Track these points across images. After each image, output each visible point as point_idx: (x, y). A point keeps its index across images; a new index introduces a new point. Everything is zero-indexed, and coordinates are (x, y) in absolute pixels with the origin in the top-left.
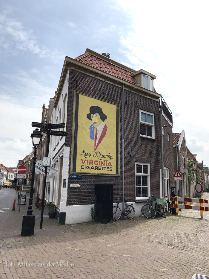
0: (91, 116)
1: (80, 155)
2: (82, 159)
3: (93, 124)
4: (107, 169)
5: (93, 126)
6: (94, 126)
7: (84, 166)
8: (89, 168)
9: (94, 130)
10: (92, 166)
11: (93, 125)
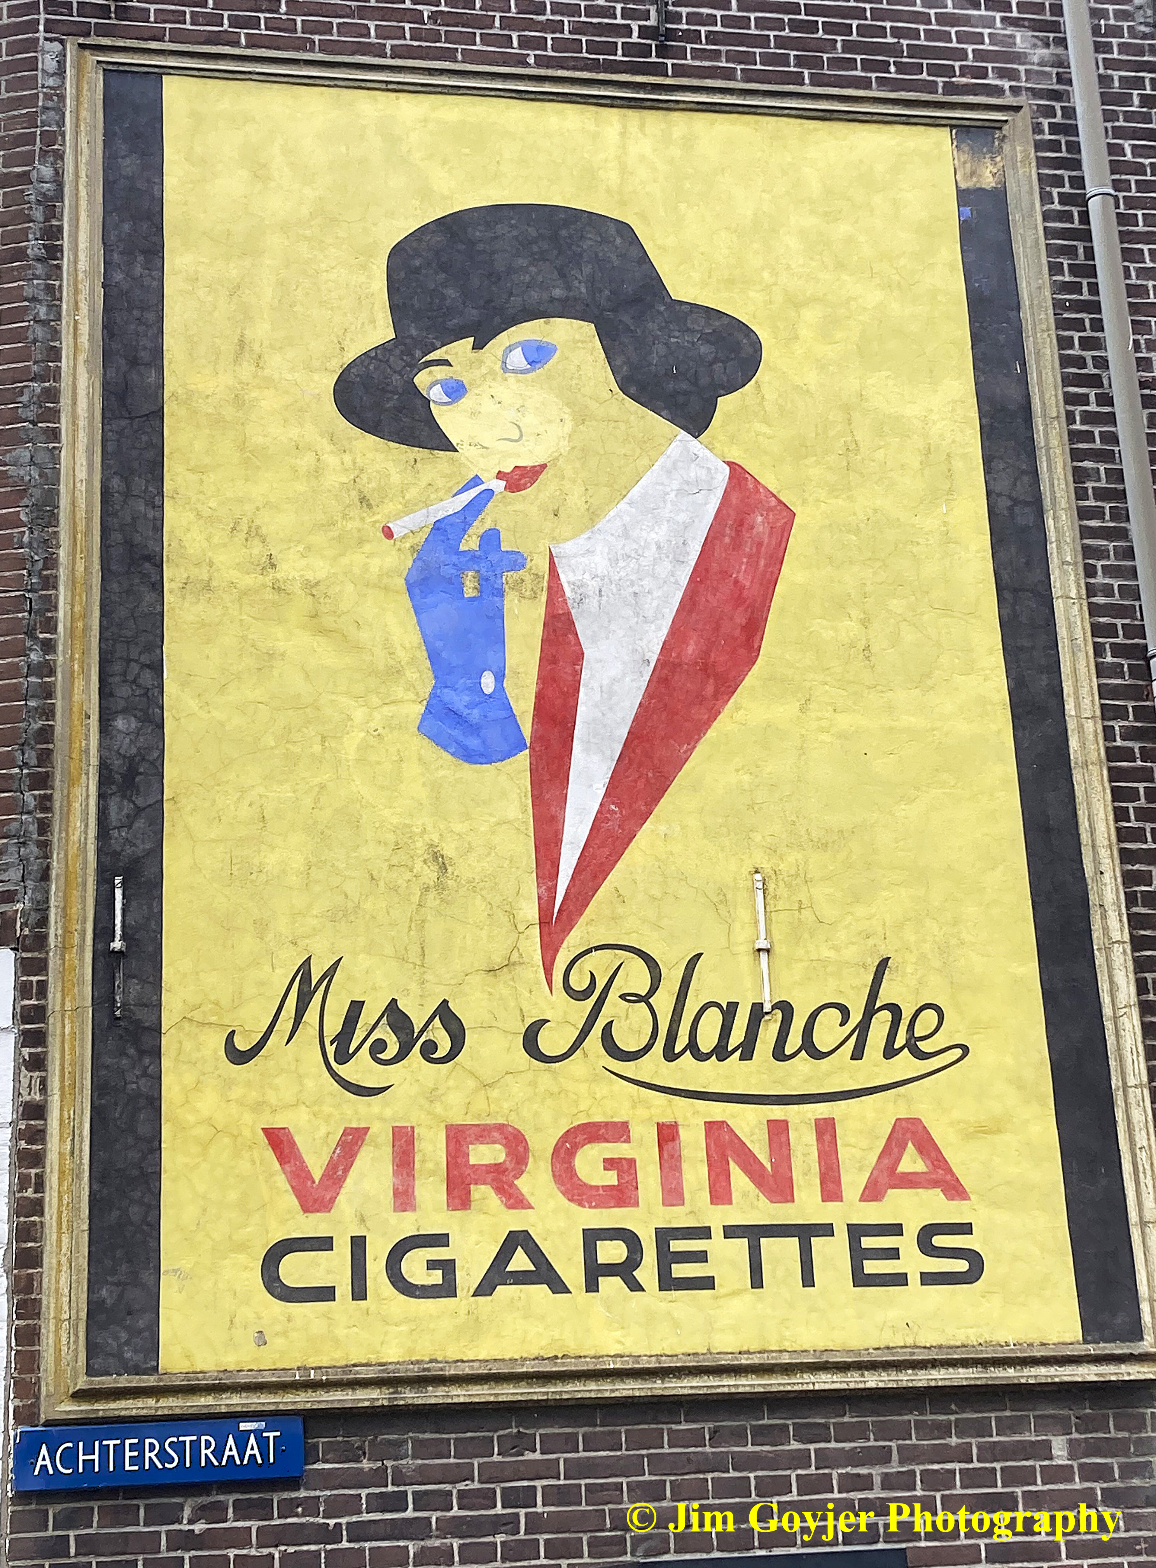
0: (422, 379)
1: (239, 1057)
2: (278, 1122)
3: (475, 508)
4: (858, 1255)
5: (470, 543)
6: (491, 538)
7: (325, 1244)
8: (448, 1267)
9: (511, 603)
10: (515, 1221)
11: (478, 528)
